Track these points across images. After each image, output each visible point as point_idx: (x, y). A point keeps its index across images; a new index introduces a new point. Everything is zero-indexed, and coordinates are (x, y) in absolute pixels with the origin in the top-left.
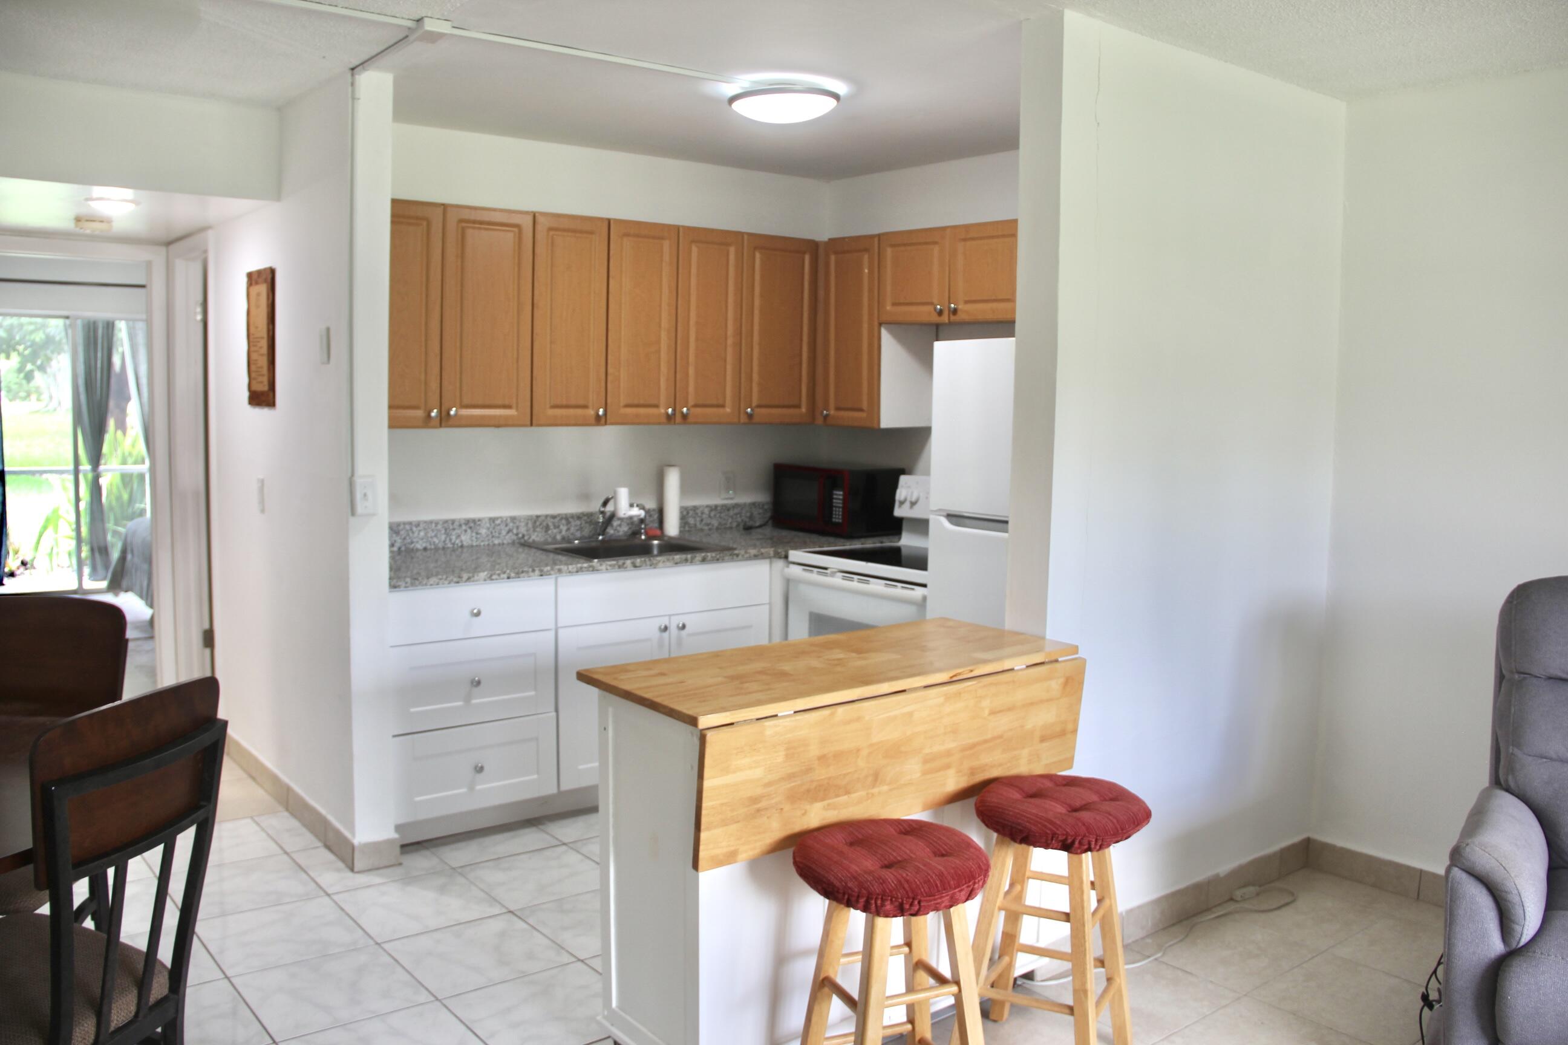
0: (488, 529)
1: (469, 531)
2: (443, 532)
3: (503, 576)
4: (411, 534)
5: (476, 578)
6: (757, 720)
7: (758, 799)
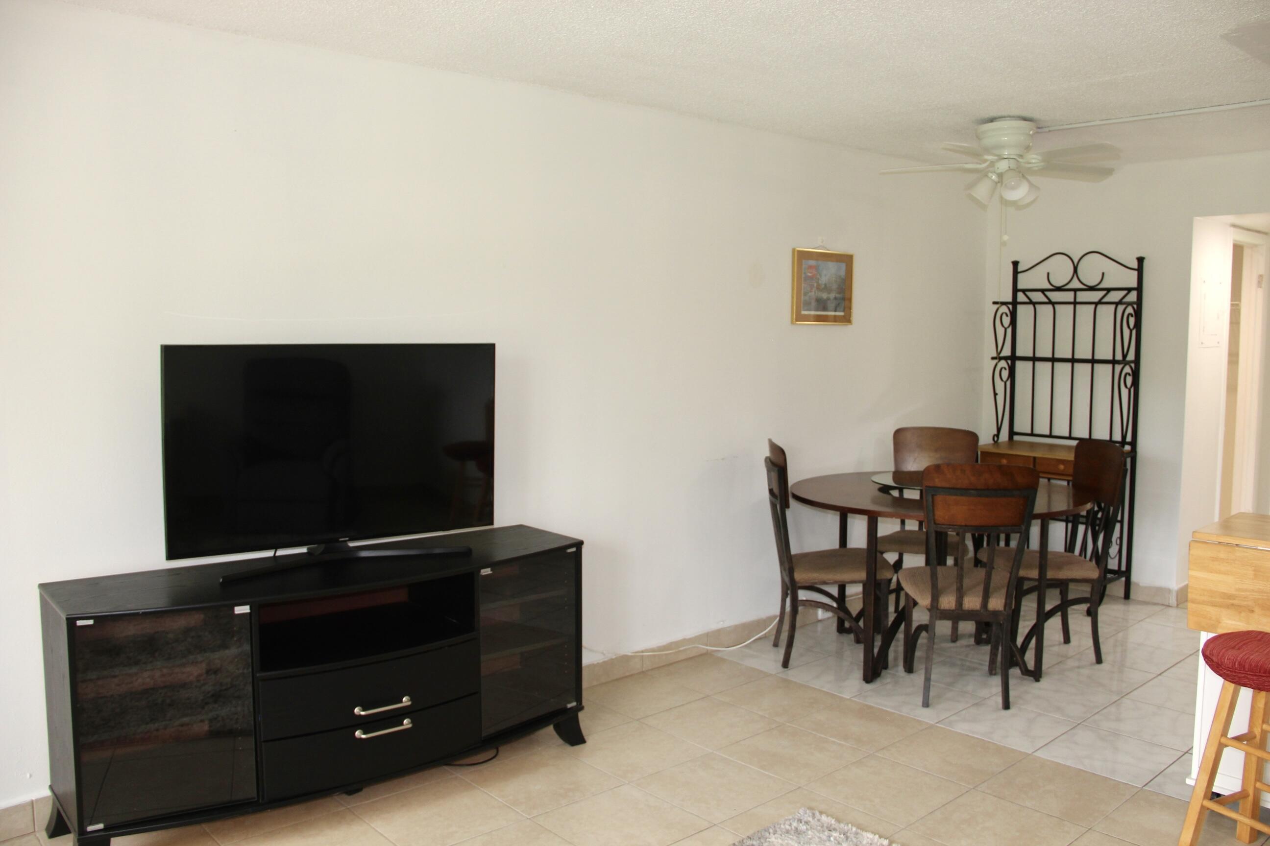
6: (1237, 545)
7: (1230, 597)
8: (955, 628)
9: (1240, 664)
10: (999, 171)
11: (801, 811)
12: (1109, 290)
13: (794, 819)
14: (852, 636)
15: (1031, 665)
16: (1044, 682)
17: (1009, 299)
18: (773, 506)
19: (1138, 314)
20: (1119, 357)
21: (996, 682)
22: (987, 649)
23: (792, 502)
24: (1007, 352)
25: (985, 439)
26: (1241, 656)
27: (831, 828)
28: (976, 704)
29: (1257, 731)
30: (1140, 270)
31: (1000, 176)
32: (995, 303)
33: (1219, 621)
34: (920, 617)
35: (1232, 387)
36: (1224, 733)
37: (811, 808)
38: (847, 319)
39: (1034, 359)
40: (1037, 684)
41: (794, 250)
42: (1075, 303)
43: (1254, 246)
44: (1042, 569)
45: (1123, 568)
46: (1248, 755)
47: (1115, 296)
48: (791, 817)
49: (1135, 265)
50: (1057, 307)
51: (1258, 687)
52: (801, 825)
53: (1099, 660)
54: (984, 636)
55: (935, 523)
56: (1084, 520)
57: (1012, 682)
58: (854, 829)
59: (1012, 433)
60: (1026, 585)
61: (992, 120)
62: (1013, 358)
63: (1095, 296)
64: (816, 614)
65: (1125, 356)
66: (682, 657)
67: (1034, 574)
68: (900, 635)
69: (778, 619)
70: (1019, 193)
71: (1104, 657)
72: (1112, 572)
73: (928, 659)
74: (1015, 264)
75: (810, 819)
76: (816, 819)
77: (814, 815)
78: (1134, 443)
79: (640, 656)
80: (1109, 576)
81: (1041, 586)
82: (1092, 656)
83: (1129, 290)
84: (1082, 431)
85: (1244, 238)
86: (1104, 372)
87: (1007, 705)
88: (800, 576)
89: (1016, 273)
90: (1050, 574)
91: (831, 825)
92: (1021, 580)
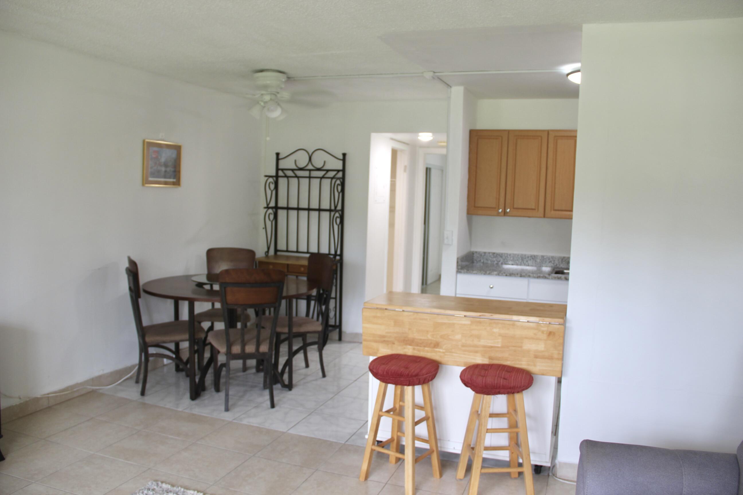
0: (540, 260)
1: (532, 260)
2: (521, 258)
3: (504, 274)
4: (507, 258)
5: (492, 273)
6: (386, 309)
7: (384, 337)
8: (244, 364)
9: (386, 372)
10: (265, 100)
11: (150, 483)
12: (328, 171)
13: (145, 488)
14: (184, 373)
15: (286, 382)
16: (294, 391)
17: (273, 173)
18: (132, 297)
19: (343, 185)
20: (333, 208)
21: (267, 392)
22: (262, 374)
23: (142, 293)
24: (272, 204)
25: (260, 253)
26: (387, 368)
27: (168, 491)
28: (256, 407)
29: (397, 406)
30: (344, 160)
31: (266, 103)
32: (266, 176)
33: (378, 350)
34: (222, 359)
35: (392, 224)
36: (381, 410)
37: (156, 481)
38: (177, 183)
39: (288, 208)
40: (290, 392)
41: (144, 141)
42: (310, 177)
43: (402, 151)
44: (290, 327)
45: (338, 324)
46: (393, 420)
47: (331, 174)
48: (143, 488)
49: (341, 157)
50: (301, 179)
51: (396, 383)
52: (149, 492)
53: (324, 375)
54: (261, 367)
55: (227, 303)
56: (314, 298)
57: (275, 392)
58: (182, 489)
59: (276, 250)
60: (283, 337)
61: (262, 71)
62: (276, 208)
63: (321, 174)
64: (163, 361)
65: (336, 207)
66: (76, 395)
67: (286, 330)
68: (211, 371)
69: (137, 367)
70: (276, 113)
71: (326, 373)
72: (331, 326)
73: (227, 384)
74: (278, 154)
75: (155, 487)
76: (159, 487)
77: (158, 485)
78: (341, 255)
79: (47, 397)
80: (330, 328)
81: (290, 337)
82: (320, 374)
83: (338, 171)
84: (314, 249)
85: (397, 146)
86: (325, 216)
87: (273, 406)
88: (148, 339)
89: (278, 159)
90: (295, 330)
91: (168, 489)
92: (278, 335)
